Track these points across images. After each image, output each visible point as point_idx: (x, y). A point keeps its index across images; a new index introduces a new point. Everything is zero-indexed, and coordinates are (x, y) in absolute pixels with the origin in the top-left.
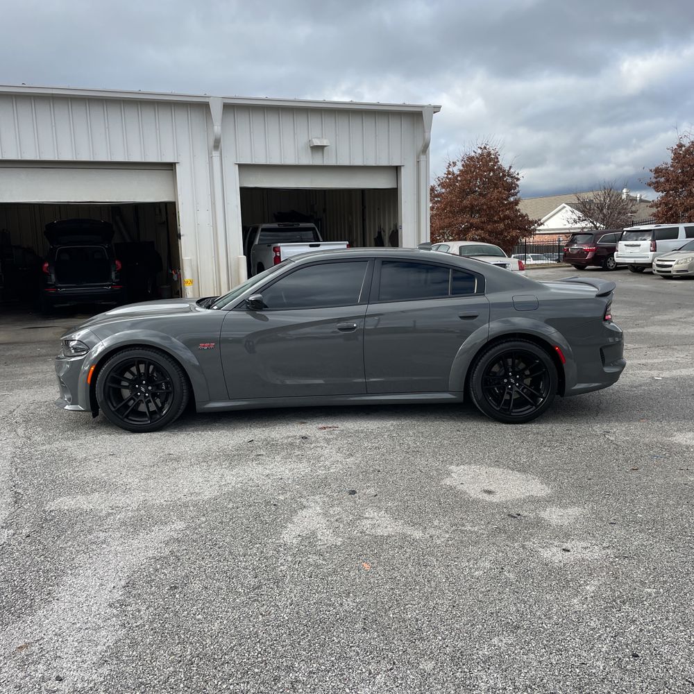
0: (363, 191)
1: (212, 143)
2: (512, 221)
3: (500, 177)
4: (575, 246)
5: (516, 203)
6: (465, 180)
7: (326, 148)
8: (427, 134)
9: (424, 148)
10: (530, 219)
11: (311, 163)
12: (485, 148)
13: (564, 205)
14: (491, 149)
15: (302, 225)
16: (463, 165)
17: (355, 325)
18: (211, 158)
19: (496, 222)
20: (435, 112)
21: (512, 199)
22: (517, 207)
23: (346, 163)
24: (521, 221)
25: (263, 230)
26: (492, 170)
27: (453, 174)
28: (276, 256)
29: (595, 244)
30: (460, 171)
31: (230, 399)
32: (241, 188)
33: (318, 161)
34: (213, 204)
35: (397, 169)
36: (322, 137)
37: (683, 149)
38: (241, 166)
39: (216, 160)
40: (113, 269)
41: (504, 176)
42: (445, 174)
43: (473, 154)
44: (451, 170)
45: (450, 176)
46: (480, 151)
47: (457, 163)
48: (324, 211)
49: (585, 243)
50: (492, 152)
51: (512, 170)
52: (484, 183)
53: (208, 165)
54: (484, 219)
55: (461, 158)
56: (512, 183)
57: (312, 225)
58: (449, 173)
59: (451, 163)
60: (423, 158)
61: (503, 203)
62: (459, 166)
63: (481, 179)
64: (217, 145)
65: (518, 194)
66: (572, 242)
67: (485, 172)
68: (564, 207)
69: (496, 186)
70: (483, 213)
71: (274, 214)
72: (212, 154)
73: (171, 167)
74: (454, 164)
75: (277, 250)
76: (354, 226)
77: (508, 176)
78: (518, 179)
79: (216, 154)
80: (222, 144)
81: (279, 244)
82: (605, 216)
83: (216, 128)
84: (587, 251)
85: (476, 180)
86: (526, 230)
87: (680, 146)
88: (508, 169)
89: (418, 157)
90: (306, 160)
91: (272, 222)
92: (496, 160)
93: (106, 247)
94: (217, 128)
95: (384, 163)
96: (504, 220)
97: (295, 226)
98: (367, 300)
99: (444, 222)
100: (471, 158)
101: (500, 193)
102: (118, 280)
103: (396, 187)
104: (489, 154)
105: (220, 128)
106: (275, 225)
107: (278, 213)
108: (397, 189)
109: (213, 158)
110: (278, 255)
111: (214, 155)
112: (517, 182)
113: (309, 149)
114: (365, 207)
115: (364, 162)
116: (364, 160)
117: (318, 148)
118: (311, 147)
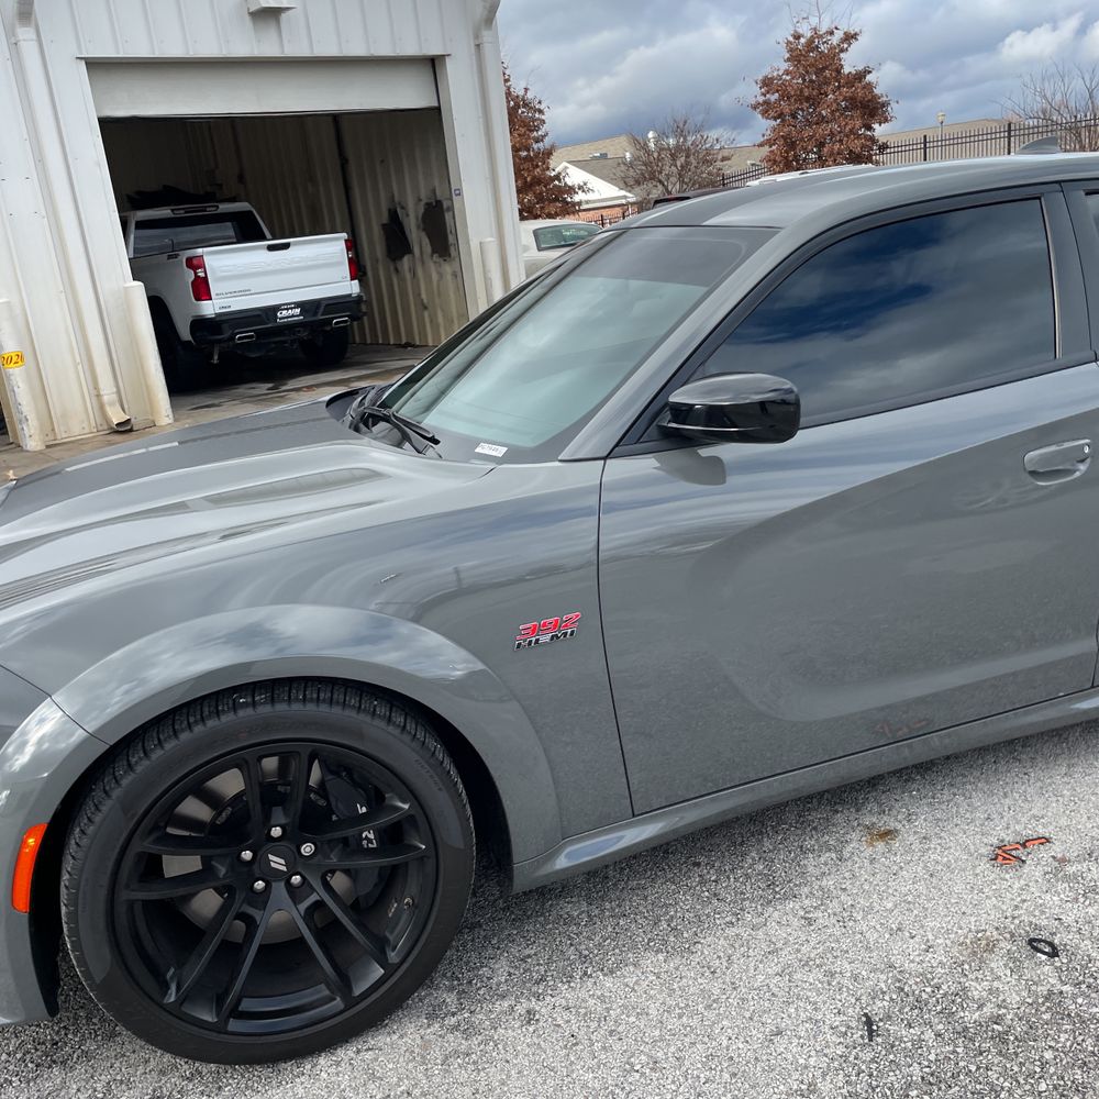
1: (11, 7)
5: (548, 153)
7: (284, 16)
9: (490, 12)
10: (570, 183)
11: (256, 53)
13: (565, 164)
15: (223, 208)
18: (14, 45)
22: (550, 163)
23: (331, 51)
28: (197, 277)
31: (635, 815)
32: (100, 120)
33: (268, 47)
34: (40, 160)
35: (433, 64)
37: (802, 40)
38: (94, 65)
39: (29, 51)
56: (533, 119)
60: (486, 35)
65: (546, 140)
68: (567, 168)
72: (15, 33)
75: (195, 264)
76: (325, 203)
78: (541, 111)
79: (25, 34)
80: (37, 8)
81: (200, 250)
87: (797, 37)
88: (523, 93)
89: (477, 36)
90: (243, 44)
95: (410, 49)
97: (211, 211)
103: (436, 104)
106: (165, 212)
107: (139, 193)
108: (438, 110)
109: (21, 44)
110: (202, 275)
111: (21, 38)
112: (543, 117)
113: (247, 18)
114: (347, 160)
115: (369, 49)
116: (368, 44)
117: (268, 15)
118: (251, 14)
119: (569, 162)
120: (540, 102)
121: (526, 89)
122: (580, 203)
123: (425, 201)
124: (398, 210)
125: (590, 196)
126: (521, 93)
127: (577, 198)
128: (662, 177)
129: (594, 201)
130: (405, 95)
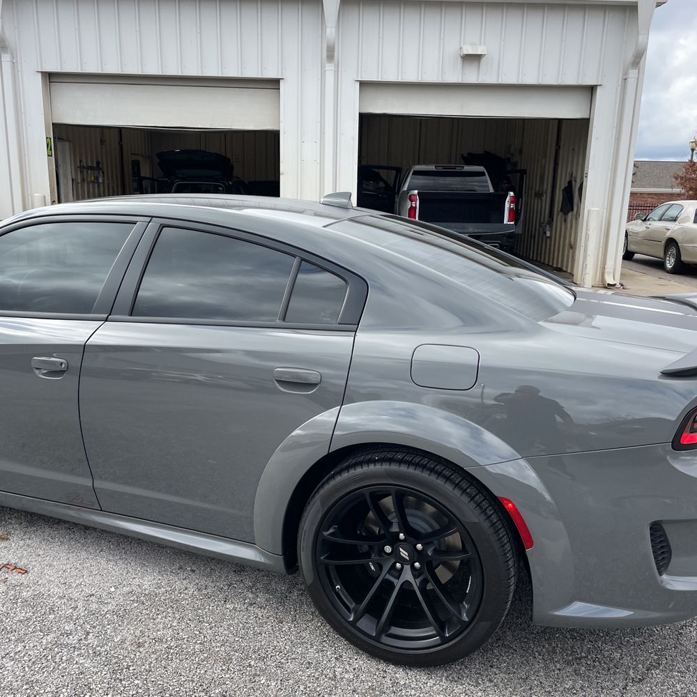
1: (325, 52)
7: (483, 58)
8: (641, 38)
9: (636, 58)
11: (461, 81)
15: (468, 168)
18: (323, 73)
20: (658, 4)
25: (415, 173)
28: (412, 206)
32: (360, 114)
33: (471, 77)
34: (322, 133)
35: (592, 89)
38: (363, 84)
39: (330, 76)
48: (521, 152)
53: (320, 82)
57: (481, 169)
60: (633, 73)
64: (331, 55)
71: (462, 155)
72: (325, 67)
75: (412, 198)
79: (330, 67)
80: (338, 52)
83: (328, 29)
89: (626, 72)
90: (453, 75)
94: (331, 31)
97: (458, 169)
103: (588, 117)
105: (334, 30)
106: (432, 168)
107: (469, 154)
108: (588, 120)
109: (327, 72)
110: (414, 205)
111: (327, 69)
113: (460, 60)
114: (559, 148)
115: (538, 80)
116: (538, 77)
117: (472, 59)
118: (462, 57)
124: (573, 182)
130: (564, 110)
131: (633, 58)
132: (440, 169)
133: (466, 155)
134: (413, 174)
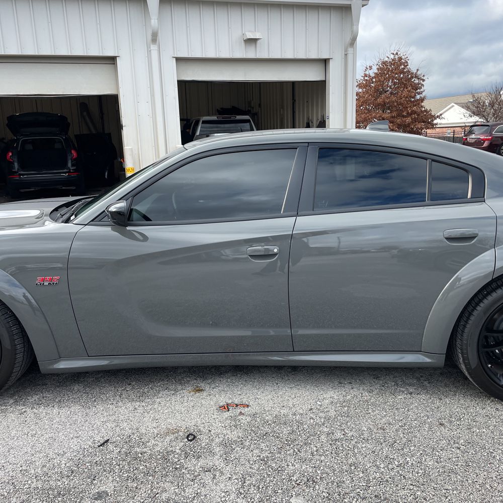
0: (294, 84)
1: (150, 37)
2: (418, 115)
3: (409, 79)
4: (473, 136)
5: (422, 100)
6: (380, 81)
7: (258, 41)
8: (355, 27)
9: (352, 40)
10: (433, 114)
11: (245, 57)
12: (397, 54)
13: (453, 104)
14: (402, 54)
15: (239, 117)
16: (378, 69)
17: (276, 250)
18: (149, 52)
19: (404, 116)
20: (363, 6)
21: (418, 97)
22: (423, 104)
23: (277, 56)
24: (425, 115)
25: (204, 122)
26: (402, 72)
27: (370, 76)
29: (491, 134)
30: (375, 73)
31: (89, 356)
32: (178, 81)
33: (251, 54)
34: (153, 95)
35: (325, 62)
36: (255, 31)
38: (178, 60)
39: (154, 54)
40: (69, 158)
41: (412, 77)
42: (362, 76)
43: (386, 59)
44: (367, 73)
45: (366, 78)
46: (392, 56)
47: (373, 67)
48: (260, 105)
49: (482, 134)
50: (403, 57)
51: (419, 73)
52: (395, 84)
53: (147, 58)
54: (394, 114)
55: (376, 63)
56: (419, 84)
57: (247, 117)
58: (366, 75)
59: (368, 67)
61: (411, 101)
62: (375, 69)
63: (393, 80)
64: (154, 38)
65: (424, 94)
66: (471, 132)
67: (396, 74)
68: (453, 106)
69: (405, 86)
70: (394, 109)
72: (150, 47)
73: (112, 60)
74: (371, 68)
76: (285, 117)
77: (416, 77)
78: (424, 80)
79: (154, 48)
80: (160, 37)
82: (495, 110)
83: (153, 21)
84: (484, 140)
85: (389, 81)
86: (429, 123)
88: (416, 71)
89: (346, 50)
90: (240, 52)
91: (213, 115)
92: (406, 64)
93: (64, 138)
96: (411, 114)
97: (233, 118)
98: (296, 211)
99: (361, 117)
100: (384, 63)
101: (409, 91)
102: (75, 168)
103: (324, 79)
104: (400, 59)
105: (157, 21)
106: (214, 118)
108: (325, 81)
109: (152, 51)
111: (152, 49)
112: (423, 83)
114: (295, 101)
115: (294, 55)
116: (294, 54)
117: (252, 41)
118: (244, 41)
119: (455, 103)
120: (424, 76)
121: (418, 70)
122: (437, 124)
123: (320, 120)
124: (310, 123)
125: (443, 121)
126: (415, 71)
127: (435, 122)
128: (485, 114)
129: (444, 124)
130: (310, 75)
131: (350, 41)
132: (221, 119)
133: (219, 109)
134: (202, 123)
